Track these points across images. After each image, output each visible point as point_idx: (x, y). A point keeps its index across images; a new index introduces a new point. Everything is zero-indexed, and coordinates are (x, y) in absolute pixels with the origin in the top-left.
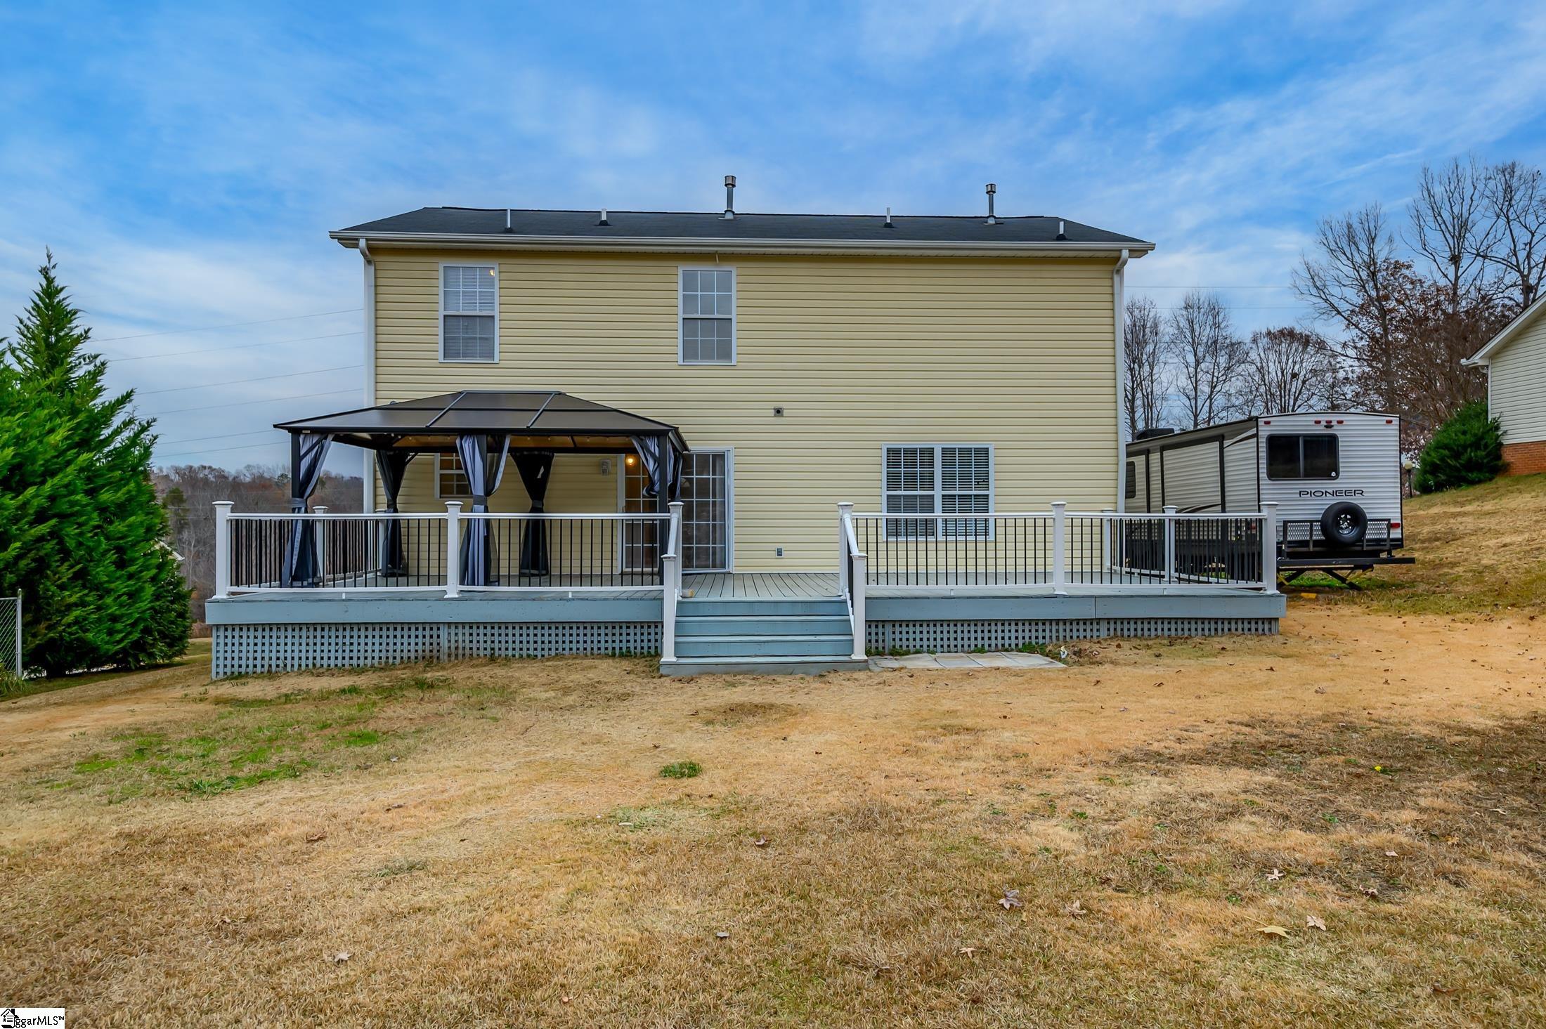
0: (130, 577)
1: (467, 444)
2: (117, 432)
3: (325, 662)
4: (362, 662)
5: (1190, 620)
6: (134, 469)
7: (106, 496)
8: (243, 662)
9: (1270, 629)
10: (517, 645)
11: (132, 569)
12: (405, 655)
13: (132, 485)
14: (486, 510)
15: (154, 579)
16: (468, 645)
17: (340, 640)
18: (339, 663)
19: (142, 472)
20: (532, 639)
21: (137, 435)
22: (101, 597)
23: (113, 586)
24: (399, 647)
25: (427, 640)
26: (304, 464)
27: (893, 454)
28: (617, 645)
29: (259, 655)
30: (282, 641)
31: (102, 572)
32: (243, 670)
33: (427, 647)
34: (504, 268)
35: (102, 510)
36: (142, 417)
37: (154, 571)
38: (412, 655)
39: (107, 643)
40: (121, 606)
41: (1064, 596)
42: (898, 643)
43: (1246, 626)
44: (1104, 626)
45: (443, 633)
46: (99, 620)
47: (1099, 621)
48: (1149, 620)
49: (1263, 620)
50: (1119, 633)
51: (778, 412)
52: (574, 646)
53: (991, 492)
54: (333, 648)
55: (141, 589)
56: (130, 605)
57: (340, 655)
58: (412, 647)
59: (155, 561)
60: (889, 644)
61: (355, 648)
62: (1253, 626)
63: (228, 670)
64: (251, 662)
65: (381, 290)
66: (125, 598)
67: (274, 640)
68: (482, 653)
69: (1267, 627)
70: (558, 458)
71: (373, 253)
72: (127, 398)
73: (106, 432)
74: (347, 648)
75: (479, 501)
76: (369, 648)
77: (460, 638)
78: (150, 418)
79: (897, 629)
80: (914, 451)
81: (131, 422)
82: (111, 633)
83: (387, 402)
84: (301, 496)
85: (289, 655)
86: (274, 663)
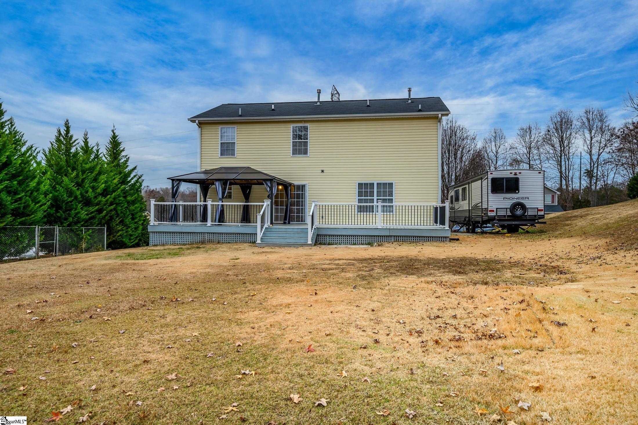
0: (135, 223)
1: (217, 183)
2: (132, 179)
3: (177, 242)
4: (186, 243)
5: (420, 237)
6: (137, 190)
7: (129, 198)
8: (157, 242)
9: (446, 240)
10: (225, 239)
11: (136, 220)
12: (197, 241)
13: (136, 195)
14: (222, 202)
15: (142, 224)
16: (212, 239)
17: (180, 237)
18: (180, 243)
19: (139, 191)
20: (229, 237)
21: (138, 179)
22: (127, 229)
23: (130, 225)
24: (195, 239)
25: (202, 237)
26: (175, 189)
27: (360, 185)
28: (252, 240)
29: (161, 240)
30: (166, 236)
31: (128, 220)
32: (157, 244)
33: (202, 239)
34: (238, 127)
35: (128, 202)
36: (139, 174)
37: (142, 222)
38: (198, 241)
39: (129, 242)
40: (133, 231)
41: (380, 229)
42: (330, 241)
43: (438, 239)
44: (393, 238)
45: (206, 235)
46: (126, 235)
47: (391, 236)
48: (407, 236)
49: (444, 237)
50: (397, 240)
51: (323, 171)
52: (240, 240)
53: (393, 198)
54: (179, 239)
55: (138, 227)
56: (135, 232)
57: (180, 240)
58: (198, 239)
59: (142, 218)
60: (328, 241)
61: (184, 239)
62: (440, 239)
63: (153, 244)
64: (159, 242)
65: (203, 135)
66: (134, 229)
67: (164, 236)
68: (216, 241)
69: (445, 239)
70: (254, 187)
71: (201, 124)
72: (135, 168)
73: (129, 179)
74: (182, 239)
75: (220, 199)
76: (188, 239)
77: (211, 237)
78: (141, 174)
79: (330, 237)
80: (367, 184)
81: (136, 176)
82: (130, 239)
83: (204, 170)
84: (174, 198)
85: (168, 240)
86: (164, 242)
